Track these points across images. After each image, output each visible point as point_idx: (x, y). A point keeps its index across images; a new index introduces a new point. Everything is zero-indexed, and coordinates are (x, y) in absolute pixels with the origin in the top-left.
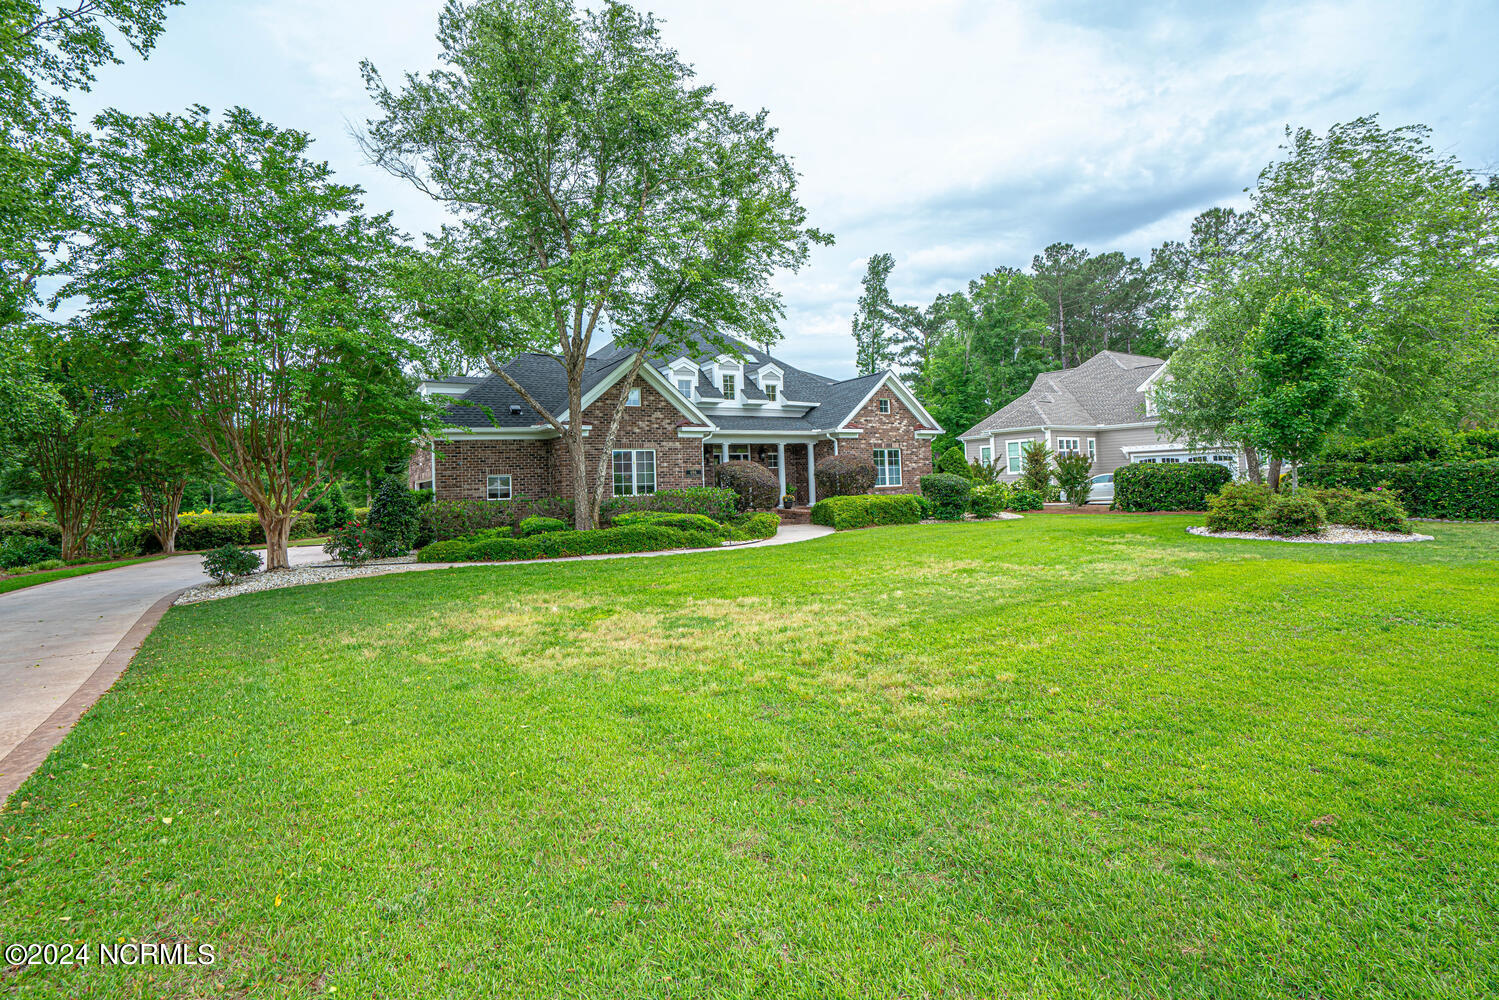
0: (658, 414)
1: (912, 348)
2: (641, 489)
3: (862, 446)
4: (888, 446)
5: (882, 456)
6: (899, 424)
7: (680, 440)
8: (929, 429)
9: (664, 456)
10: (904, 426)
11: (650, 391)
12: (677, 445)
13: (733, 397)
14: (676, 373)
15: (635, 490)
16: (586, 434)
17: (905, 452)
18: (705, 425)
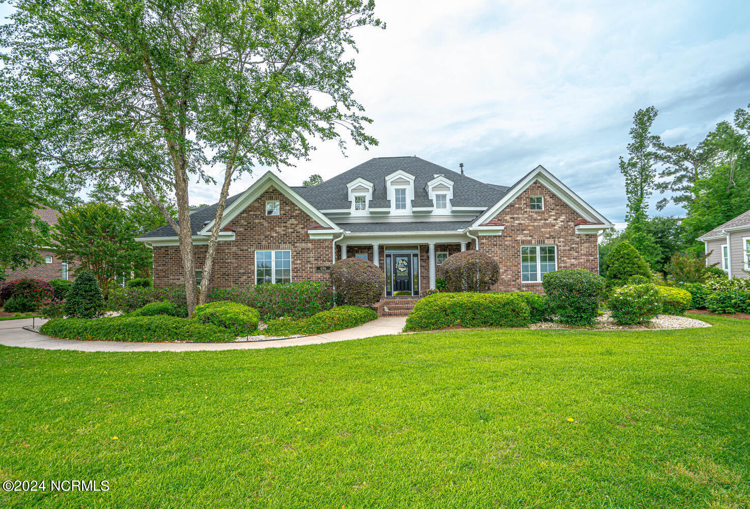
0: (293, 221)
1: (683, 177)
2: (278, 281)
3: (506, 243)
4: (539, 242)
5: (533, 251)
6: (554, 220)
7: (312, 241)
8: (595, 224)
9: (298, 255)
10: (562, 222)
11: (286, 202)
12: (310, 245)
13: (404, 207)
14: (353, 190)
15: (274, 282)
16: (234, 239)
17: (562, 248)
18: (331, 228)
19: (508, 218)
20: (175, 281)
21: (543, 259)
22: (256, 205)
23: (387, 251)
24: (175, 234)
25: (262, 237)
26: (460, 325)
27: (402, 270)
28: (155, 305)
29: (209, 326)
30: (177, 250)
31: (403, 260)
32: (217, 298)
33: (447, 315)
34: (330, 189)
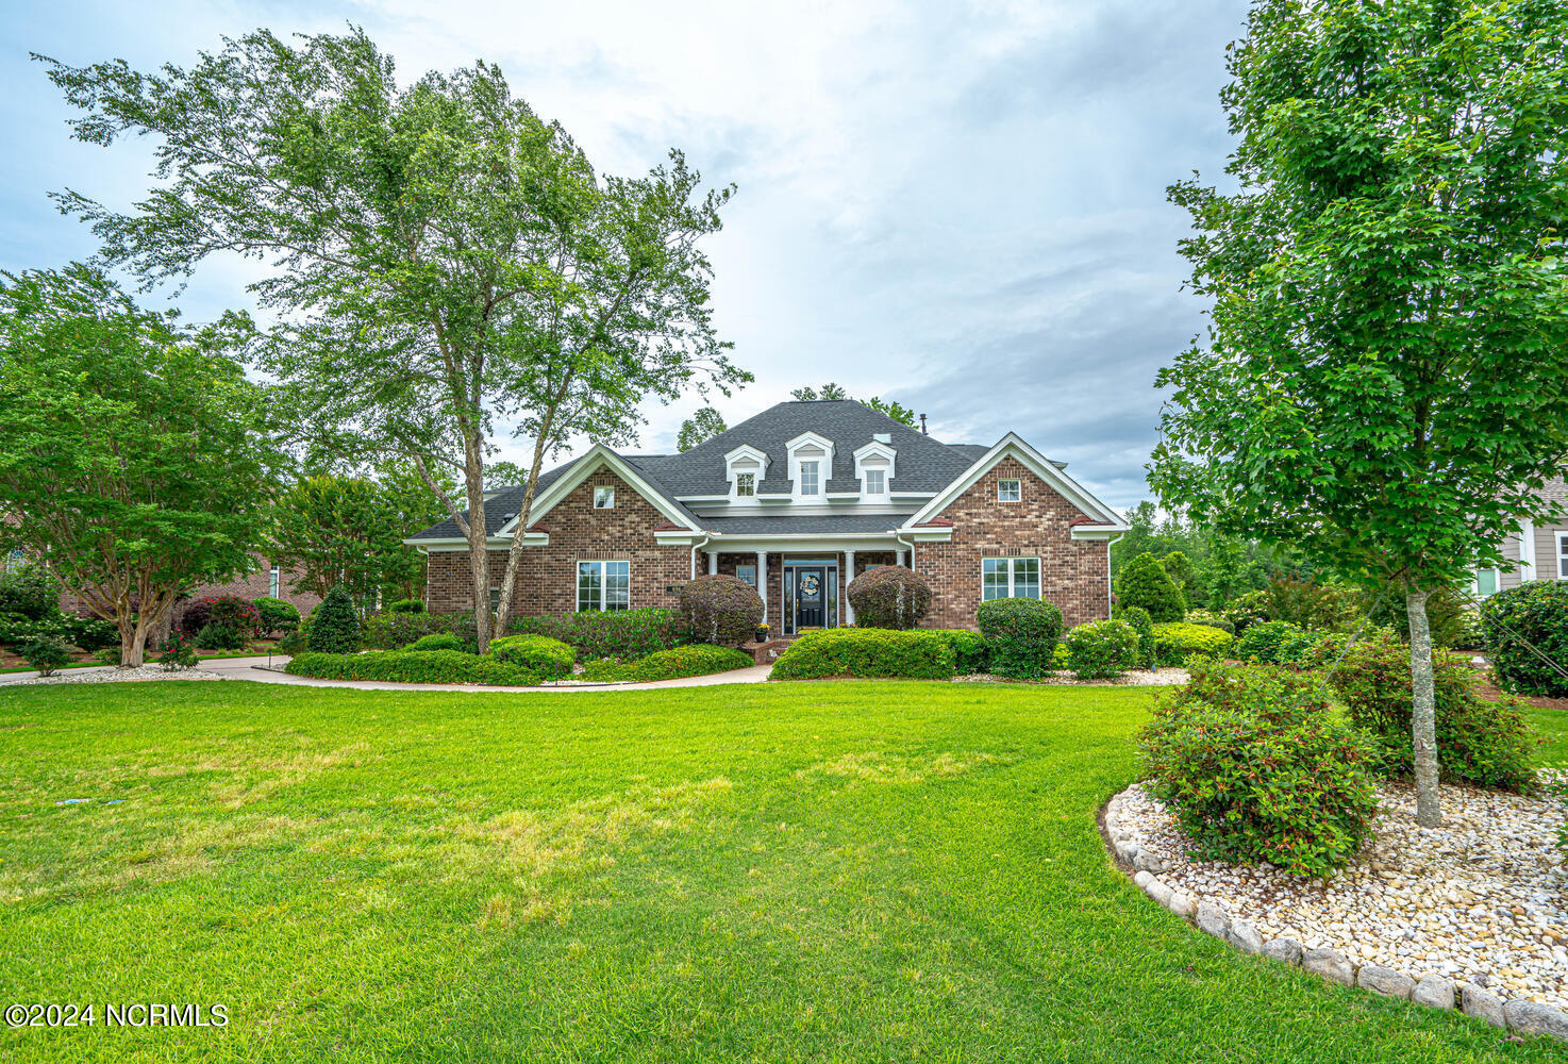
0: (634, 517)
2: (611, 607)
3: (958, 553)
4: (1012, 553)
5: (1003, 568)
6: (1037, 517)
7: (662, 548)
8: (1100, 524)
9: (639, 568)
10: (1049, 520)
11: (623, 488)
12: (657, 554)
13: (815, 491)
14: (735, 465)
15: (603, 608)
16: (546, 543)
17: (1049, 562)
18: (688, 529)
19: (961, 514)
20: (459, 605)
21: (1019, 578)
22: (581, 492)
23: (787, 561)
24: (462, 535)
25: (588, 541)
26: (847, 674)
27: (810, 592)
28: (435, 638)
29: (507, 665)
30: (464, 557)
31: (812, 577)
32: (521, 631)
33: (830, 659)
34: (702, 459)
